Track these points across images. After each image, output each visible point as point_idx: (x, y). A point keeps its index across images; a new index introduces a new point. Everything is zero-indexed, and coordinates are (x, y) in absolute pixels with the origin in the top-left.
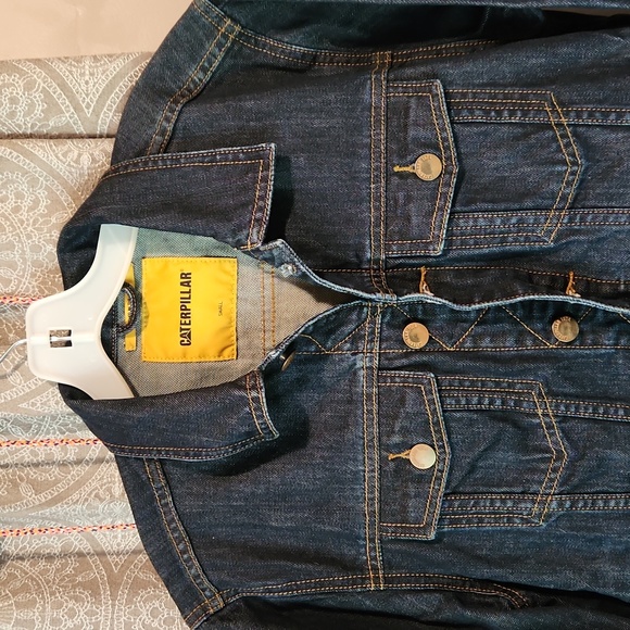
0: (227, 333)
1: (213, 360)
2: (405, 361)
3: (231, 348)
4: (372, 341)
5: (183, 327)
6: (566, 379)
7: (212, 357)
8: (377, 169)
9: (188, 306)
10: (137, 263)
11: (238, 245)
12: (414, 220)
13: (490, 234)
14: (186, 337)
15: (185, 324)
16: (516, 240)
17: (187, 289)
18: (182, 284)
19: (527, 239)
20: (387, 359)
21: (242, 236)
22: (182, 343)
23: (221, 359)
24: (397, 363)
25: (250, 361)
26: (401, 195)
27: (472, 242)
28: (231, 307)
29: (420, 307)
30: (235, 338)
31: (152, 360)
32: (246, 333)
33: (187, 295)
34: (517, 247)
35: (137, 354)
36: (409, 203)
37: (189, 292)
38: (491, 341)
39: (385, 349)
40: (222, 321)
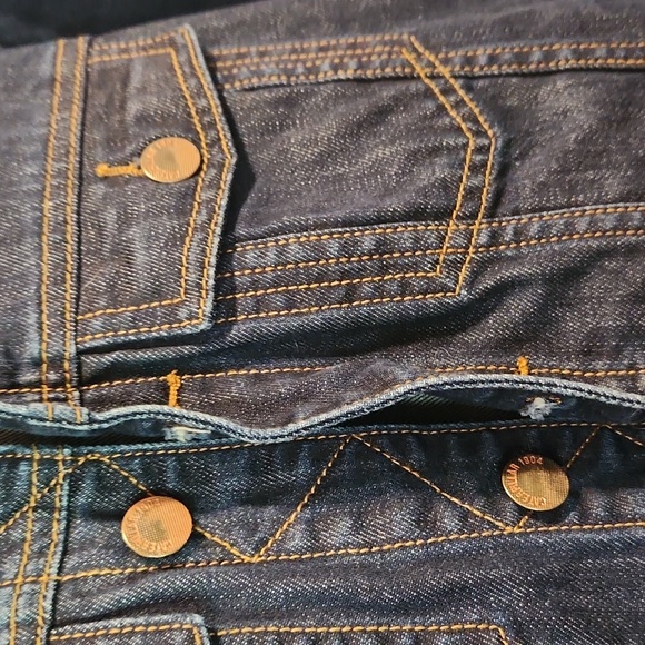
2: (125, 595)
4: (41, 553)
6: (565, 612)
8: (62, 174)
12: (140, 258)
13: (319, 280)
16: (379, 291)
19: (404, 288)
20: (77, 594)
24: (104, 601)
26: (110, 216)
27: (280, 301)
29: (171, 463)
34: (386, 307)
36: (129, 226)
38: (356, 529)
39: (75, 570)
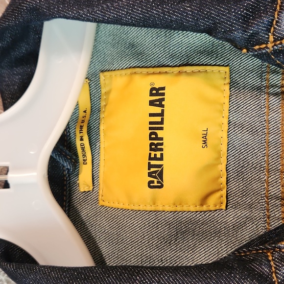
0: (213, 173)
1: (192, 209)
3: (218, 195)
5: (153, 162)
7: (191, 205)
9: (160, 133)
10: (92, 79)
11: (250, 43)
14: (156, 177)
15: (155, 158)
17: (158, 110)
18: (152, 103)
21: (258, 26)
22: (150, 185)
23: (205, 208)
25: (246, 213)
28: (220, 135)
30: (224, 180)
31: (112, 205)
32: (240, 173)
33: (158, 119)
35: (93, 196)
37: (162, 114)
40: (206, 156)
